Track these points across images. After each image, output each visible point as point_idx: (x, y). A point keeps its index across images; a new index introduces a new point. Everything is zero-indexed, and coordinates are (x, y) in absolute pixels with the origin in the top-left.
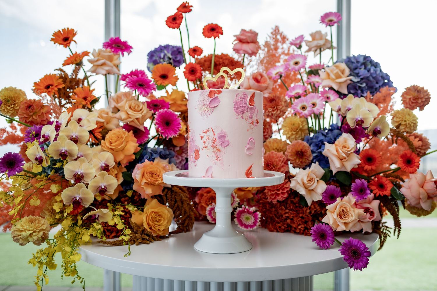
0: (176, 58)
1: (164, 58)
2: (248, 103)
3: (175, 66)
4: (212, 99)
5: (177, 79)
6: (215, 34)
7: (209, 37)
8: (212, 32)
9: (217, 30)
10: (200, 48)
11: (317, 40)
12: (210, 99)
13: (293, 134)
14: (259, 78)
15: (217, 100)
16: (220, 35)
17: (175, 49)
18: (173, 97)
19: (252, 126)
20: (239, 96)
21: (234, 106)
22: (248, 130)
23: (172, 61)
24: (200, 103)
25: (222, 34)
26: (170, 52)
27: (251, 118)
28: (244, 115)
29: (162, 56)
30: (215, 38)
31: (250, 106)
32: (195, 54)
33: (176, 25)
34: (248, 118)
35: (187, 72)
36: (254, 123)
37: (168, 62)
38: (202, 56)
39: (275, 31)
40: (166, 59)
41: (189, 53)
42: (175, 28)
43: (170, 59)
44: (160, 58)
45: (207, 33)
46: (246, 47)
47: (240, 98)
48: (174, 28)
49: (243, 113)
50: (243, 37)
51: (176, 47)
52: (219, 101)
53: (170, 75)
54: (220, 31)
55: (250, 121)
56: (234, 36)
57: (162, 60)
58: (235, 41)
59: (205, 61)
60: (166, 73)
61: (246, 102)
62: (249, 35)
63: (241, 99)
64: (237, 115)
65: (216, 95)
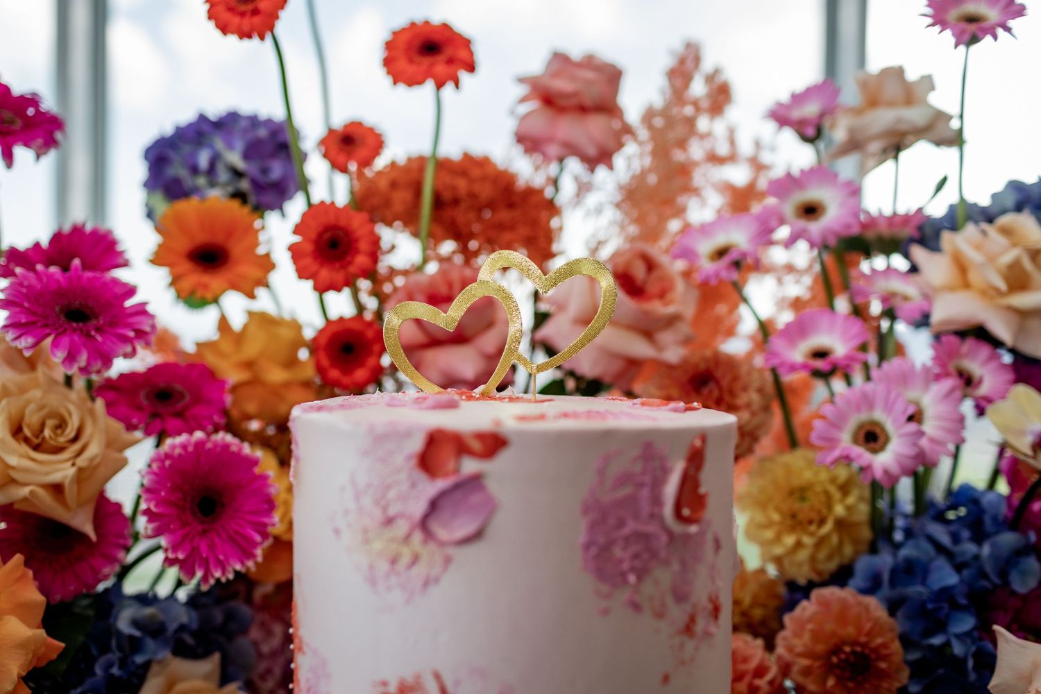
0: (265, 171)
1: (211, 170)
2: (668, 510)
3: (260, 210)
4: (441, 484)
5: (267, 264)
6: (441, 68)
7: (413, 81)
8: (426, 61)
9: (449, 52)
10: (371, 130)
11: (892, 104)
12: (432, 488)
13: (799, 545)
14: (639, 272)
15: (476, 498)
16: (464, 76)
17: (262, 133)
18: (251, 349)
19: (690, 645)
20: (615, 469)
21: (582, 537)
22: (666, 679)
23: (245, 185)
24: (367, 501)
25: (471, 68)
26: (239, 145)
27: (680, 596)
28: (648, 588)
29: (203, 159)
30: (440, 85)
31: (677, 528)
32: (350, 156)
33: (257, 20)
34: (670, 600)
35: (309, 247)
36: (700, 626)
37: (230, 189)
38: (381, 163)
39: (682, 61)
40: (223, 175)
41: (323, 150)
42: (250, 36)
43: (237, 174)
44: (195, 170)
45: (402, 64)
46: (569, 128)
47: (624, 479)
48: (245, 34)
49: (642, 574)
50: (561, 85)
51: (269, 122)
52: (490, 507)
53: (236, 250)
54: (462, 54)
55: (678, 614)
56: (521, 80)
57: (201, 181)
58: (523, 100)
59: (394, 185)
60: (219, 239)
61: (657, 501)
62: (589, 75)
63: (627, 491)
64: (605, 588)
65: (470, 466)
